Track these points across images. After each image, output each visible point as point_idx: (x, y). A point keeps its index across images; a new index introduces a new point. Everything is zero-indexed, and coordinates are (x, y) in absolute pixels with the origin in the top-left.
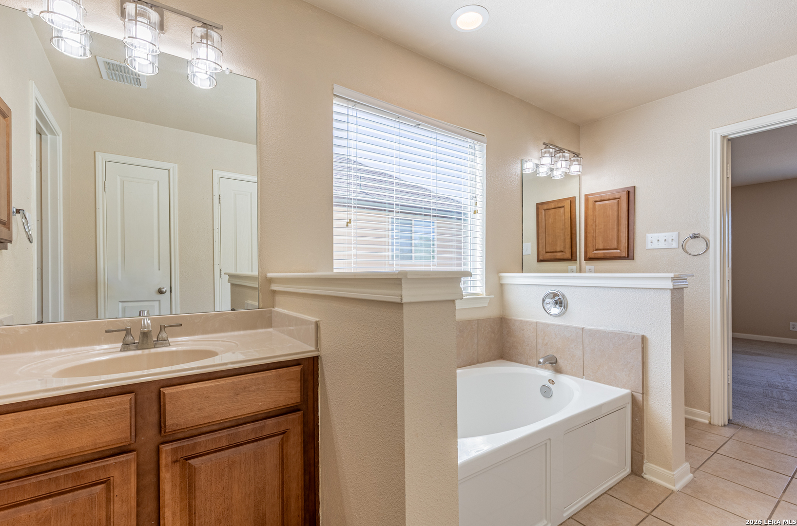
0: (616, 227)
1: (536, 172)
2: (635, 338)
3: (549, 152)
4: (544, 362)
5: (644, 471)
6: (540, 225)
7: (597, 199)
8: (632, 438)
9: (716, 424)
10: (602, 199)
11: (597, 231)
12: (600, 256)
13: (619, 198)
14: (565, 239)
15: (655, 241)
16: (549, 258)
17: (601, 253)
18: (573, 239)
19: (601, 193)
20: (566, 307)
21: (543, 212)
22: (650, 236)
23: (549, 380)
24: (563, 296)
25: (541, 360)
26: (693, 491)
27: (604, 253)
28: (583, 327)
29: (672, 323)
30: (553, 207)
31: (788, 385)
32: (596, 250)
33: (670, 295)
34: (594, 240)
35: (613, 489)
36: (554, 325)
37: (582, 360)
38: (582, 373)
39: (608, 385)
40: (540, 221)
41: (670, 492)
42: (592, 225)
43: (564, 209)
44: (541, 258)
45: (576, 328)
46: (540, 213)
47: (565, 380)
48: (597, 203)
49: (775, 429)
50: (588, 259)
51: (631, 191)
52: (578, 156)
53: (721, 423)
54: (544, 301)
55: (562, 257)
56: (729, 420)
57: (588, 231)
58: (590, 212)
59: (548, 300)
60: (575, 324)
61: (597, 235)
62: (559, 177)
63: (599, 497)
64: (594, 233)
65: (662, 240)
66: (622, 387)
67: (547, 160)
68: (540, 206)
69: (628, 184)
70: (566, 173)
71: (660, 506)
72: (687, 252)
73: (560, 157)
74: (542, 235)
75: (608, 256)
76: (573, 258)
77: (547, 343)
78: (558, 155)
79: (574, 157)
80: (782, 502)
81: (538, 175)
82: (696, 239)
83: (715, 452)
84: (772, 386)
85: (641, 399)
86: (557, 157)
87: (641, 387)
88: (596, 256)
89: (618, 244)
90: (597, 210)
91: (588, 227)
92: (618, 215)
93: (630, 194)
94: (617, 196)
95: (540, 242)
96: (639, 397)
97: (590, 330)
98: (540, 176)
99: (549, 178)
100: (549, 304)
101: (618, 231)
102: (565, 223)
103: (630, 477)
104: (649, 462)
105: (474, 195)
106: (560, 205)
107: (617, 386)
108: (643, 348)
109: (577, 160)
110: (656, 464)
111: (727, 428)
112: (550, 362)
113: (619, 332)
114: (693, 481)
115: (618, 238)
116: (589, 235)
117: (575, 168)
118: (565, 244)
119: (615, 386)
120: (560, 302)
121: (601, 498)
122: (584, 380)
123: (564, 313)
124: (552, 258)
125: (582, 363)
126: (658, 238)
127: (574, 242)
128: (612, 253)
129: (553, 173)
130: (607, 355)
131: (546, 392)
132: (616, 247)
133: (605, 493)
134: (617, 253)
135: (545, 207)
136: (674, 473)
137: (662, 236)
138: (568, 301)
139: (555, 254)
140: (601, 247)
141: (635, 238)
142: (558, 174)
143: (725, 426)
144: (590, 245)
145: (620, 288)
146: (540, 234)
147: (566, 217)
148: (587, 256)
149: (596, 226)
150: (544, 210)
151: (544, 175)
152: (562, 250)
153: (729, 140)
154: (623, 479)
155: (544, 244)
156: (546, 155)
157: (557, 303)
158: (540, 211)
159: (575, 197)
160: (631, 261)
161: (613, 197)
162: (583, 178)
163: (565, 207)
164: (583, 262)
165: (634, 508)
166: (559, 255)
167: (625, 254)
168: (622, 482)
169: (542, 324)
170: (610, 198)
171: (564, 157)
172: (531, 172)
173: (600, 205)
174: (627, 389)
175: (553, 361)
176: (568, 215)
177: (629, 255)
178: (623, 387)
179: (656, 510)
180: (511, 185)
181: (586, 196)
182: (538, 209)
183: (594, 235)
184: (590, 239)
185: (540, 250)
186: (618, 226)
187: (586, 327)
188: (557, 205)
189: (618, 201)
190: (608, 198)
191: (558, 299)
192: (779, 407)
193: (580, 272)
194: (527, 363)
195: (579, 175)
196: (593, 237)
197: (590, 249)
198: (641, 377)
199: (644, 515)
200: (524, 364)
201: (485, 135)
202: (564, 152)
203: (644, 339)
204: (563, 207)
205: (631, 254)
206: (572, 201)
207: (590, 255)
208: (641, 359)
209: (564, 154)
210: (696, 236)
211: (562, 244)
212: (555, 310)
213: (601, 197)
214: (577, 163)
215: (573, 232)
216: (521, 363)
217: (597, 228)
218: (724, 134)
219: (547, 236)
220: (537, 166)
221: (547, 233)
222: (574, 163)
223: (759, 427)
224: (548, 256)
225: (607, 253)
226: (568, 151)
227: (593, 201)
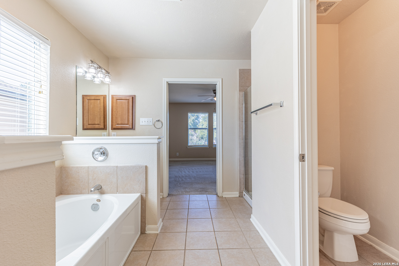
0: (127, 113)
1: (84, 76)
2: (143, 167)
3: (94, 66)
4: (94, 190)
5: (146, 230)
6: (85, 108)
7: (118, 98)
8: (141, 216)
9: (165, 197)
10: (121, 99)
11: (118, 115)
12: (119, 127)
13: (129, 100)
14: (100, 117)
15: (144, 122)
16: (91, 128)
17: (120, 126)
18: (105, 118)
19: (120, 95)
20: (107, 155)
21: (87, 101)
22: (142, 120)
23: (97, 200)
24: (105, 149)
25: (92, 189)
26: (165, 229)
27: (121, 126)
28: (117, 165)
29: (157, 158)
30: (93, 98)
31: (180, 175)
32: (117, 124)
33: (157, 146)
34: (116, 119)
35: (135, 247)
36: (100, 167)
37: (116, 184)
38: (116, 191)
39: (130, 193)
40: (85, 106)
41: (157, 235)
42: (115, 111)
43: (100, 101)
44: (85, 127)
45: (113, 167)
46: (85, 101)
47: (107, 197)
48: (118, 100)
49: (180, 193)
50: (113, 129)
51: (134, 97)
52: (109, 74)
53: (166, 196)
54: (93, 153)
55: (98, 127)
56: (168, 194)
57: (113, 114)
58: (114, 104)
59: (96, 153)
60: (112, 165)
61: (118, 117)
62: (98, 83)
63: (129, 255)
64: (117, 116)
65: (146, 122)
66: (136, 193)
67: (92, 70)
68: (84, 97)
69: (133, 94)
70: (102, 81)
71: (155, 244)
72: (155, 127)
73: (100, 71)
74: (86, 114)
75: (123, 127)
76: (105, 128)
77: (95, 178)
78: (99, 70)
79: (107, 73)
80: (188, 220)
81: (85, 78)
82: (159, 122)
83: (167, 209)
84: (176, 177)
85: (145, 196)
86: (98, 71)
87: (145, 190)
88: (118, 127)
89: (128, 122)
90: (118, 104)
91: (113, 112)
92: (128, 108)
93: (133, 98)
94: (128, 98)
95: (85, 118)
96: (144, 195)
97: (121, 167)
98: (87, 79)
99: (92, 81)
100: (97, 154)
101: (128, 115)
102: (100, 109)
103: (141, 236)
104: (148, 225)
105: (40, 80)
106: (97, 98)
107: (135, 193)
108: (146, 172)
109: (108, 76)
110: (151, 225)
111: (168, 198)
112: (98, 189)
113: (135, 166)
114: (163, 225)
115: (128, 119)
116: (114, 116)
117: (107, 80)
118: (100, 120)
119: (134, 193)
120: (104, 153)
121: (130, 255)
122: (118, 195)
123: (106, 159)
124: (93, 128)
125: (117, 185)
126: (145, 121)
127: (105, 120)
128: (125, 126)
129: (94, 79)
130: (129, 178)
131: (95, 207)
132: (127, 123)
133: (132, 251)
134: (127, 126)
135: (88, 98)
136: (158, 225)
137: (146, 119)
138: (109, 152)
139: (94, 125)
140: (120, 123)
141: (136, 119)
142: (97, 81)
143: (167, 197)
144: (114, 122)
145: (136, 143)
146: (85, 113)
147: (101, 105)
148: (112, 127)
149: (117, 112)
150: (88, 100)
151: (89, 79)
152: (99, 123)
153: (169, 84)
154: (138, 239)
155: (88, 119)
156: (92, 67)
157: (102, 154)
158: (85, 100)
159: (106, 95)
160: (134, 130)
161: (126, 99)
162: (110, 86)
163: (101, 100)
164: (110, 130)
165: (146, 251)
166: (97, 126)
167: (131, 127)
168: (138, 241)
169: (92, 167)
170: (124, 99)
171: (102, 71)
172: (81, 75)
173: (119, 102)
174: (139, 193)
175: (99, 188)
176: (102, 104)
177: (133, 128)
178: (138, 193)
179: (154, 247)
180: (69, 79)
181: (112, 95)
182: (83, 98)
183: (117, 117)
184: (114, 118)
185: (85, 122)
186: (128, 113)
187: (119, 165)
188: (96, 98)
189: (128, 101)
190: (123, 99)
191: (102, 151)
192: (180, 184)
193: (109, 136)
194: (81, 193)
195: (108, 84)
196: (116, 117)
197: (114, 124)
198: (145, 186)
199: (150, 252)
200: (79, 194)
201: (49, 40)
202: (102, 69)
203: (146, 167)
204: (99, 100)
205: (134, 127)
206: (105, 97)
207: (114, 127)
208: (145, 177)
209: (102, 70)
210: (158, 121)
211: (98, 121)
212: (101, 158)
213: (120, 97)
214: (108, 77)
215: (105, 114)
216: (77, 194)
217: (118, 113)
218: (167, 81)
219: (89, 115)
220: (86, 72)
221: (89, 113)
222: (107, 77)
223: (176, 194)
224: (90, 126)
225: (123, 126)
226: (104, 69)
227: (116, 99)
